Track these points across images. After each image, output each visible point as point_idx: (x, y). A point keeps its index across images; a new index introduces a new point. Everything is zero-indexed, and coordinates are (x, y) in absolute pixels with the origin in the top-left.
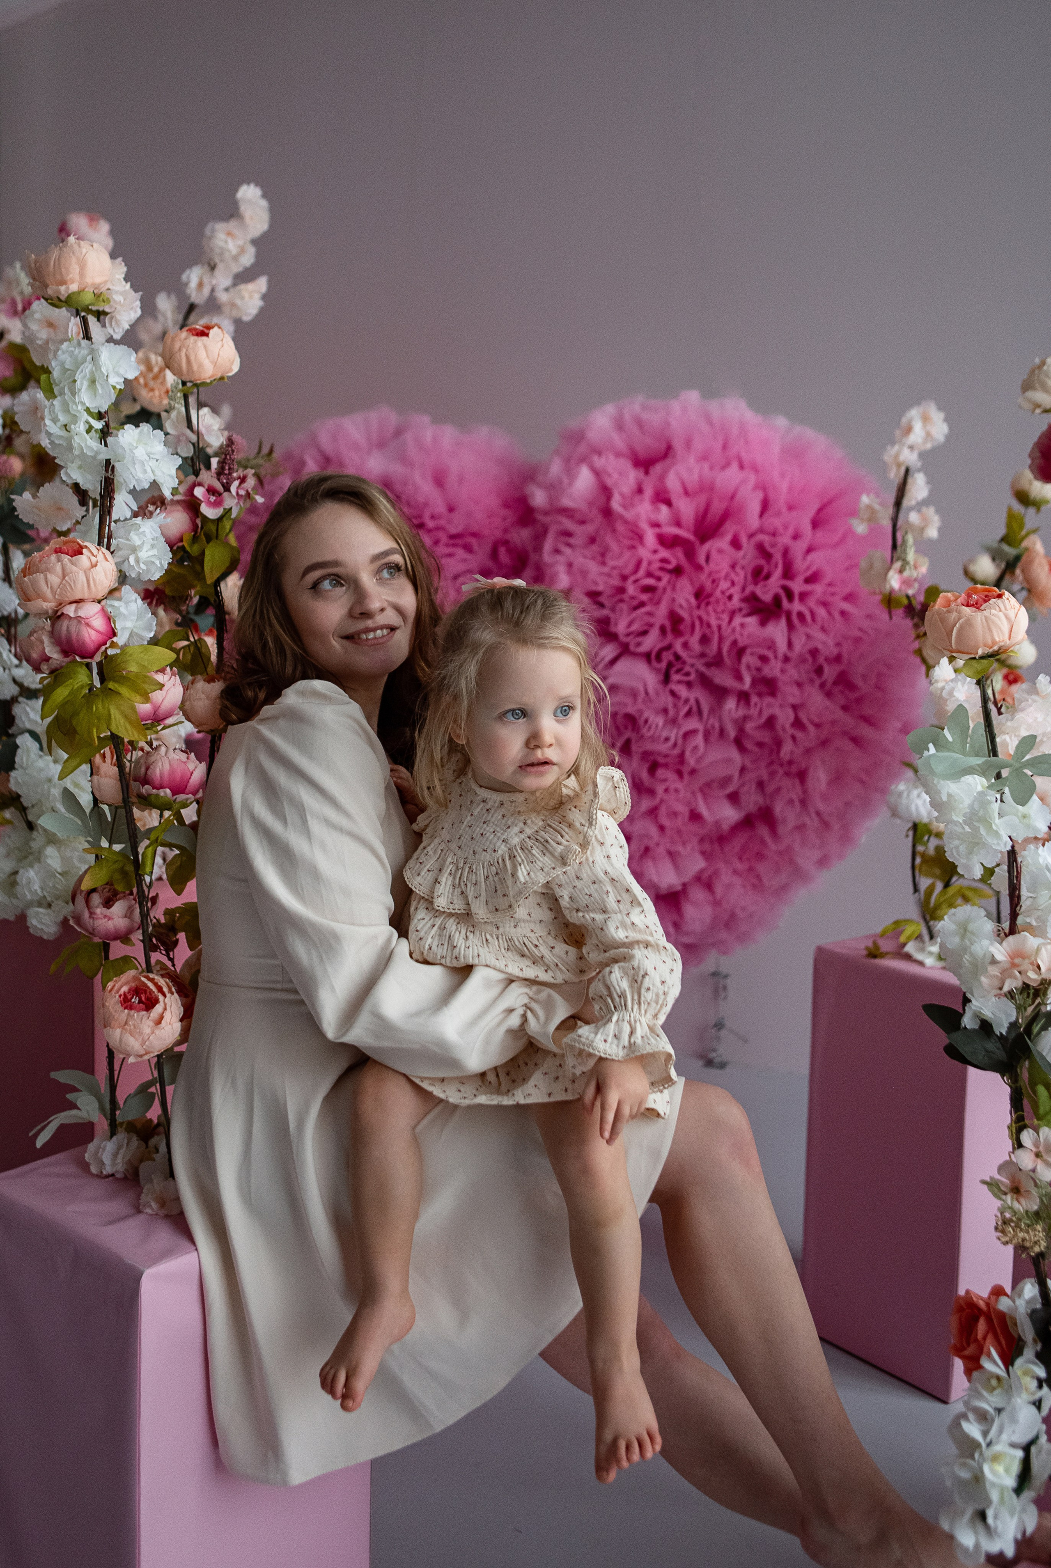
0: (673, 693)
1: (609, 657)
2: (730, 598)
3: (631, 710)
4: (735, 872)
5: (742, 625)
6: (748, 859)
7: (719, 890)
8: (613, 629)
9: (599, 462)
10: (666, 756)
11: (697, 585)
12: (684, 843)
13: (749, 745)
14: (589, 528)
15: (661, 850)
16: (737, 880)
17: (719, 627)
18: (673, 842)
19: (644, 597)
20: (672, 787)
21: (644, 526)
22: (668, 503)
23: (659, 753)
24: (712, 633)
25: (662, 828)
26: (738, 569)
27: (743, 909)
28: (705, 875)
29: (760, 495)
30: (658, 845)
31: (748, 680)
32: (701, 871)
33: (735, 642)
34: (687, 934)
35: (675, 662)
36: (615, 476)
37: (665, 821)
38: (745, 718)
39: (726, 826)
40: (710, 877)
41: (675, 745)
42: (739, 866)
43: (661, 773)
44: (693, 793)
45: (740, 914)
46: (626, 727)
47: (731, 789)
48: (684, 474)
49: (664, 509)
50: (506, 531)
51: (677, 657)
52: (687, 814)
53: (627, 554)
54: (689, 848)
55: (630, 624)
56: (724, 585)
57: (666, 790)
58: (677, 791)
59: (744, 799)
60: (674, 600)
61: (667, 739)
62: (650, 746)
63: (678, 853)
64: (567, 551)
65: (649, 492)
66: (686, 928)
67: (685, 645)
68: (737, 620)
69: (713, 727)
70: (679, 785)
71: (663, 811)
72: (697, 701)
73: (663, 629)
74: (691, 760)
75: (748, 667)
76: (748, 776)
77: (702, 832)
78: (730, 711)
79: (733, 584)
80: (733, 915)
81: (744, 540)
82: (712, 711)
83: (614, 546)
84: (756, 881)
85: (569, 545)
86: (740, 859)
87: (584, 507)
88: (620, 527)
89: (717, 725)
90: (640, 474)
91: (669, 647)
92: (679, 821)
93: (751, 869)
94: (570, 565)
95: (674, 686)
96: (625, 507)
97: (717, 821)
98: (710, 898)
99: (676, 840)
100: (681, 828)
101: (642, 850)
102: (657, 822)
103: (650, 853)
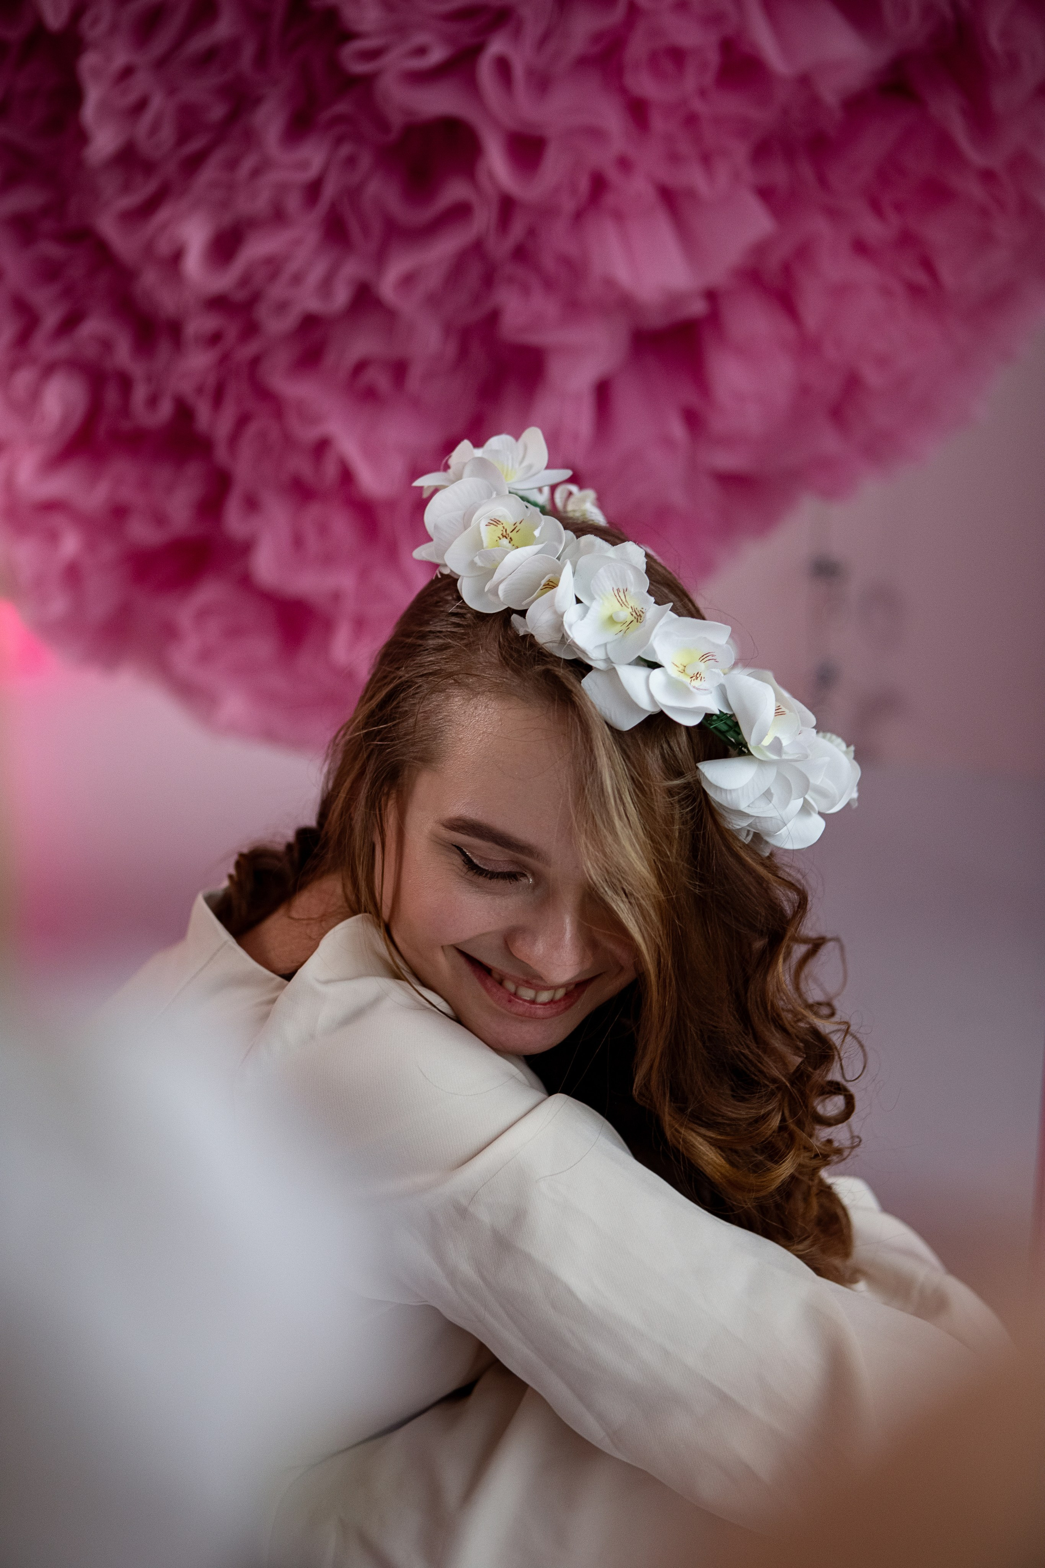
4: (861, 248)
6: (899, 207)
7: (814, 305)
12: (706, 159)
15: (641, 186)
16: (867, 274)
18: (674, 158)
25: (639, 110)
27: (882, 362)
28: (773, 263)
30: (624, 164)
32: (760, 250)
34: (728, 440)
37: (645, 84)
39: (833, 97)
40: (787, 269)
42: (872, 227)
45: (873, 377)
52: (713, 57)
54: (723, 176)
63: (691, 193)
66: (718, 424)
71: (637, 47)
80: (854, 382)
84: (920, 277)
86: (876, 207)
92: (690, 82)
93: (907, 238)
97: (804, 81)
98: (788, 330)
99: (685, 147)
100: (698, 106)
101: (584, 185)
102: (623, 91)
103: (610, 199)
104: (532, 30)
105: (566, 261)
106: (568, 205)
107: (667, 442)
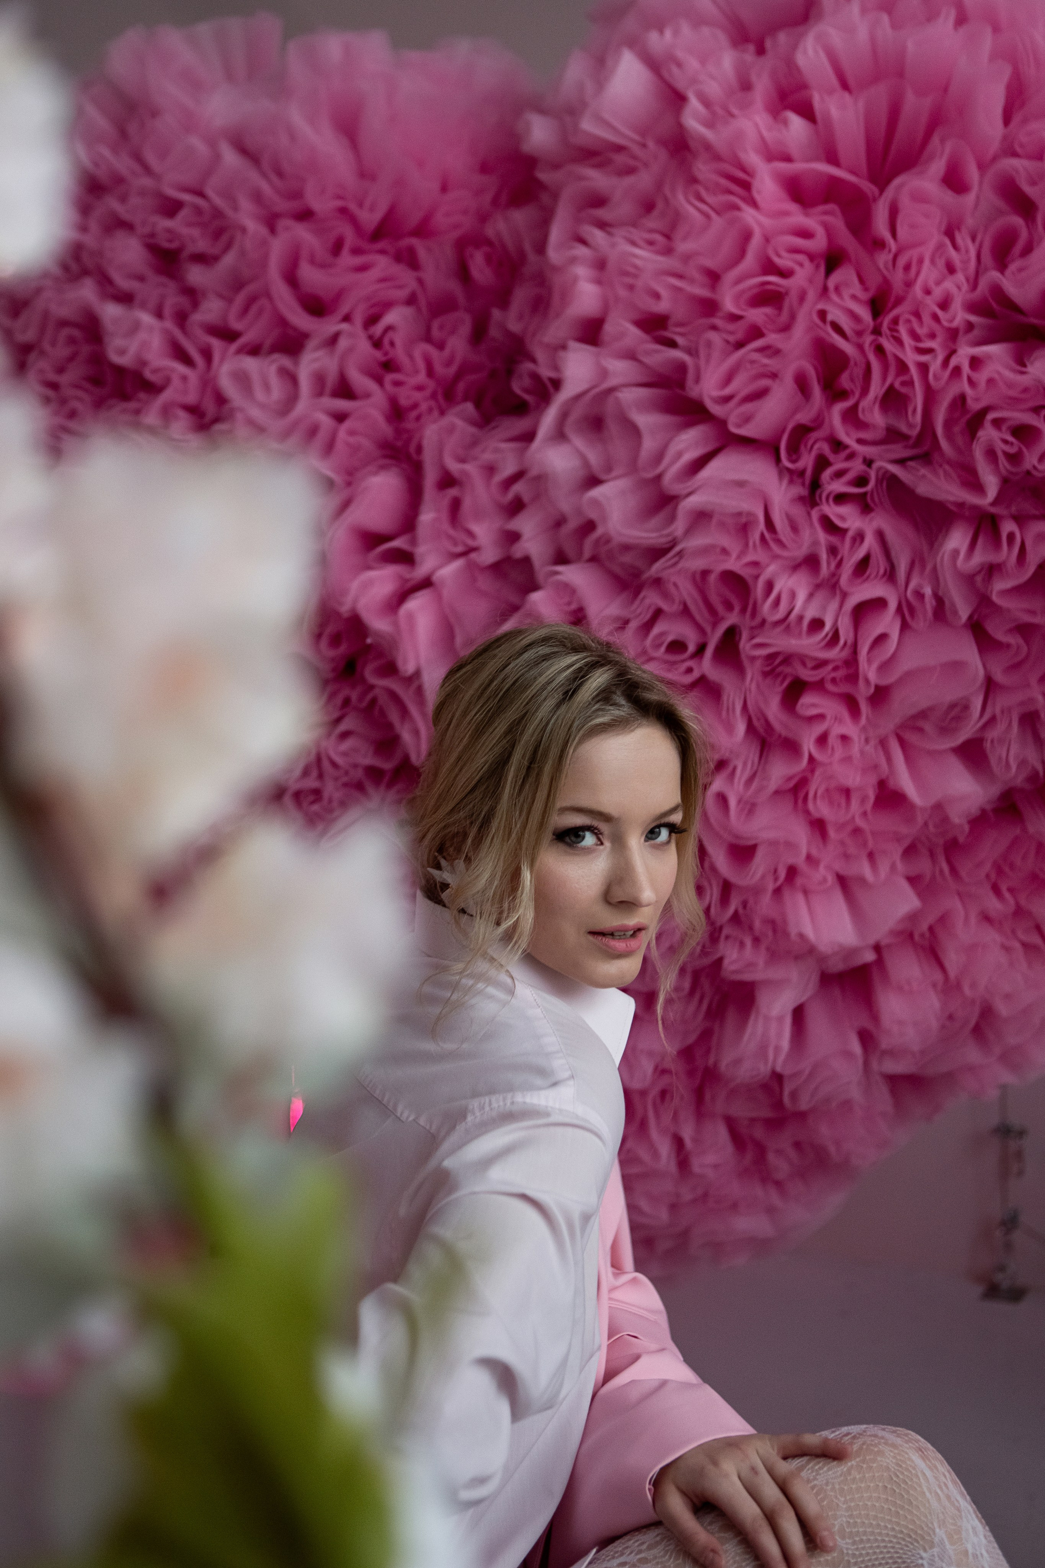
0: (828, 525)
1: (689, 456)
2: (944, 305)
3: (732, 564)
4: (986, 918)
5: (976, 363)
6: (1012, 891)
7: (953, 959)
8: (693, 390)
9: (656, 41)
10: (821, 664)
11: (874, 282)
12: (870, 859)
13: (998, 631)
14: (644, 180)
15: (823, 874)
16: (991, 937)
17: (924, 368)
18: (846, 857)
19: (757, 315)
20: (837, 730)
21: (753, 159)
22: (807, 112)
23: (803, 660)
24: (910, 383)
25: (819, 826)
26: (962, 238)
27: (1009, 998)
28: (921, 927)
29: (1006, 73)
31: (991, 483)
32: (913, 917)
33: (960, 400)
34: (891, 1053)
35: (831, 457)
36: (692, 64)
37: (821, 809)
38: (992, 570)
39: (958, 816)
40: (932, 932)
41: (835, 638)
42: (994, 905)
43: (809, 703)
44: (883, 743)
45: (1003, 1009)
46: (729, 607)
47: (966, 733)
48: (836, 39)
49: (796, 123)
50: (483, 218)
51: (837, 445)
52: (871, 793)
53: (718, 222)
54: (884, 869)
55: (729, 379)
56: (928, 274)
57: (822, 740)
58: (844, 739)
59: (995, 755)
60: (822, 314)
61: (817, 624)
62: (781, 642)
63: (859, 880)
64: (598, 236)
65: (762, 86)
66: (885, 1043)
67: (851, 417)
68: (965, 352)
69: (920, 596)
70: (849, 728)
71: (816, 785)
72: (880, 535)
73: (801, 383)
74: (870, 671)
75: (991, 454)
76: (1000, 702)
77: (909, 831)
78: (956, 553)
79: (951, 269)
80: (987, 1013)
81: (972, 173)
82: (917, 562)
83: (691, 211)
84: (1032, 938)
85: (602, 225)
86: (996, 890)
87: (625, 135)
88: (703, 169)
89: (928, 591)
90: (749, 56)
91: (818, 422)
92: (856, 808)
93: (1019, 912)
94: (601, 265)
95: (832, 511)
96: (710, 124)
97: (938, 807)
98: (938, 976)
99: (852, 850)
100: (860, 822)
101: (782, 874)
102: (807, 812)
103: (799, 881)
104: (741, 776)
105: (772, 923)
106: (771, 886)
107: (848, 1054)
